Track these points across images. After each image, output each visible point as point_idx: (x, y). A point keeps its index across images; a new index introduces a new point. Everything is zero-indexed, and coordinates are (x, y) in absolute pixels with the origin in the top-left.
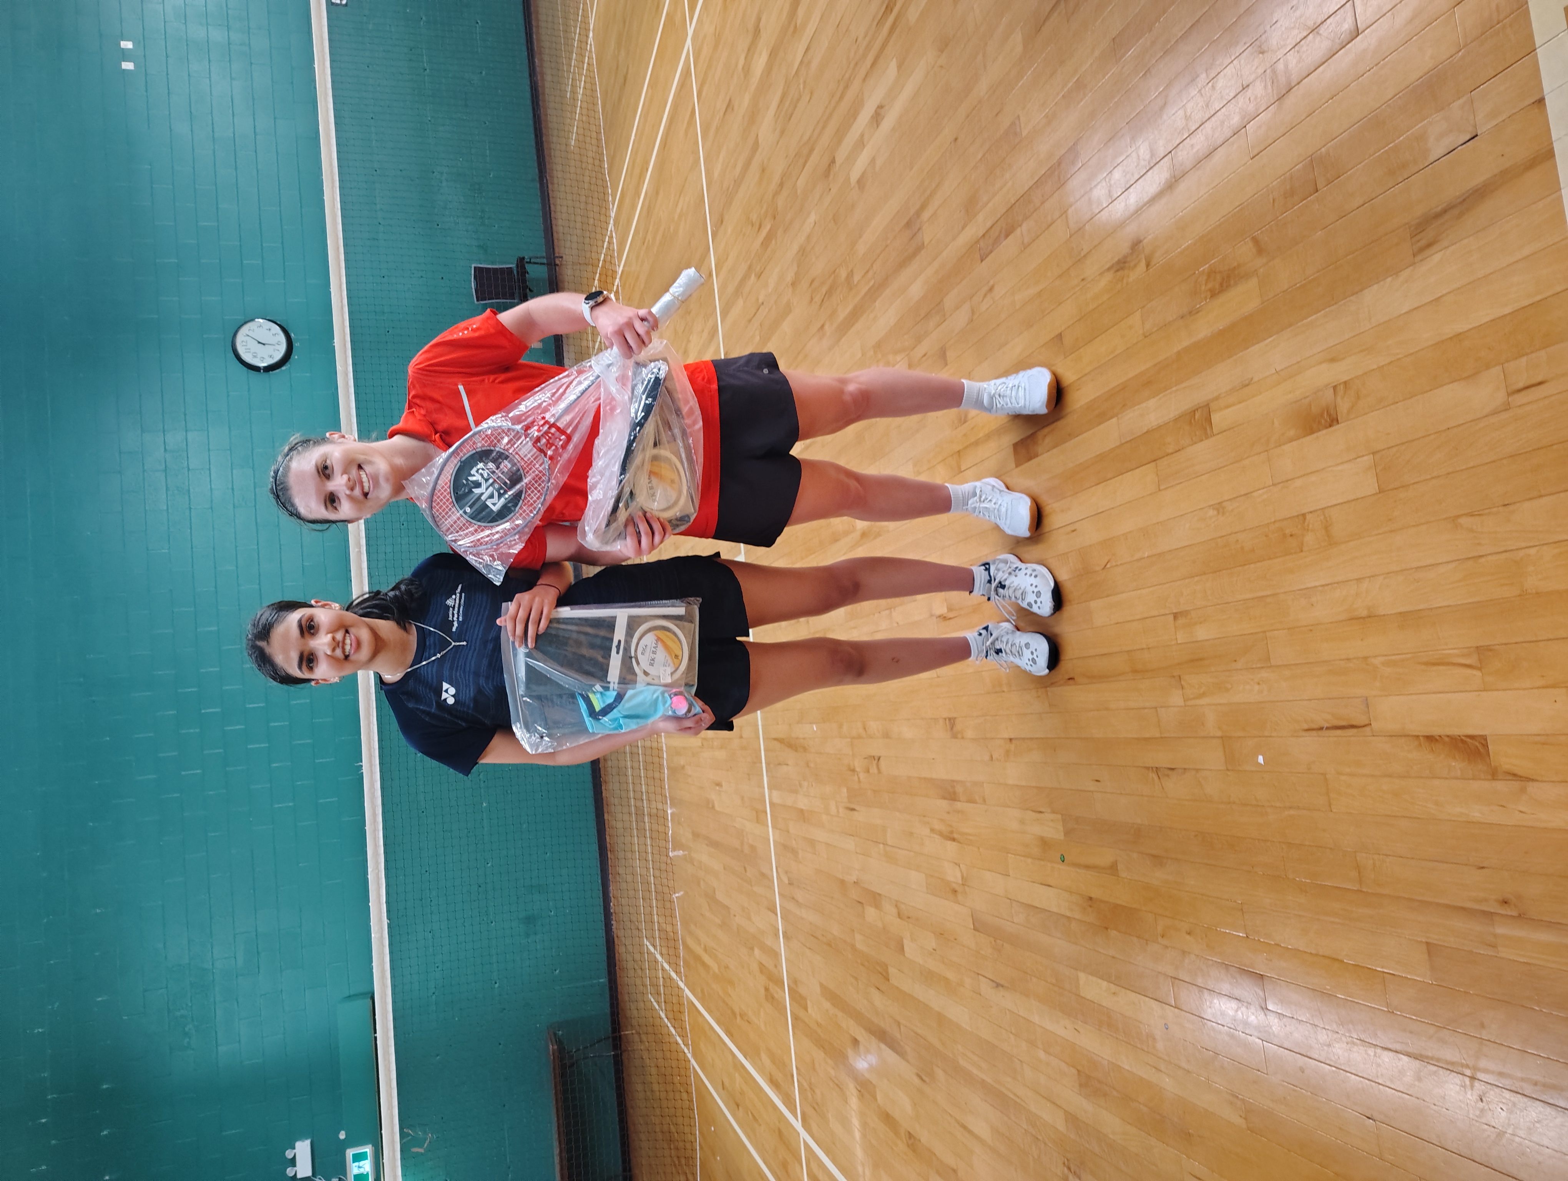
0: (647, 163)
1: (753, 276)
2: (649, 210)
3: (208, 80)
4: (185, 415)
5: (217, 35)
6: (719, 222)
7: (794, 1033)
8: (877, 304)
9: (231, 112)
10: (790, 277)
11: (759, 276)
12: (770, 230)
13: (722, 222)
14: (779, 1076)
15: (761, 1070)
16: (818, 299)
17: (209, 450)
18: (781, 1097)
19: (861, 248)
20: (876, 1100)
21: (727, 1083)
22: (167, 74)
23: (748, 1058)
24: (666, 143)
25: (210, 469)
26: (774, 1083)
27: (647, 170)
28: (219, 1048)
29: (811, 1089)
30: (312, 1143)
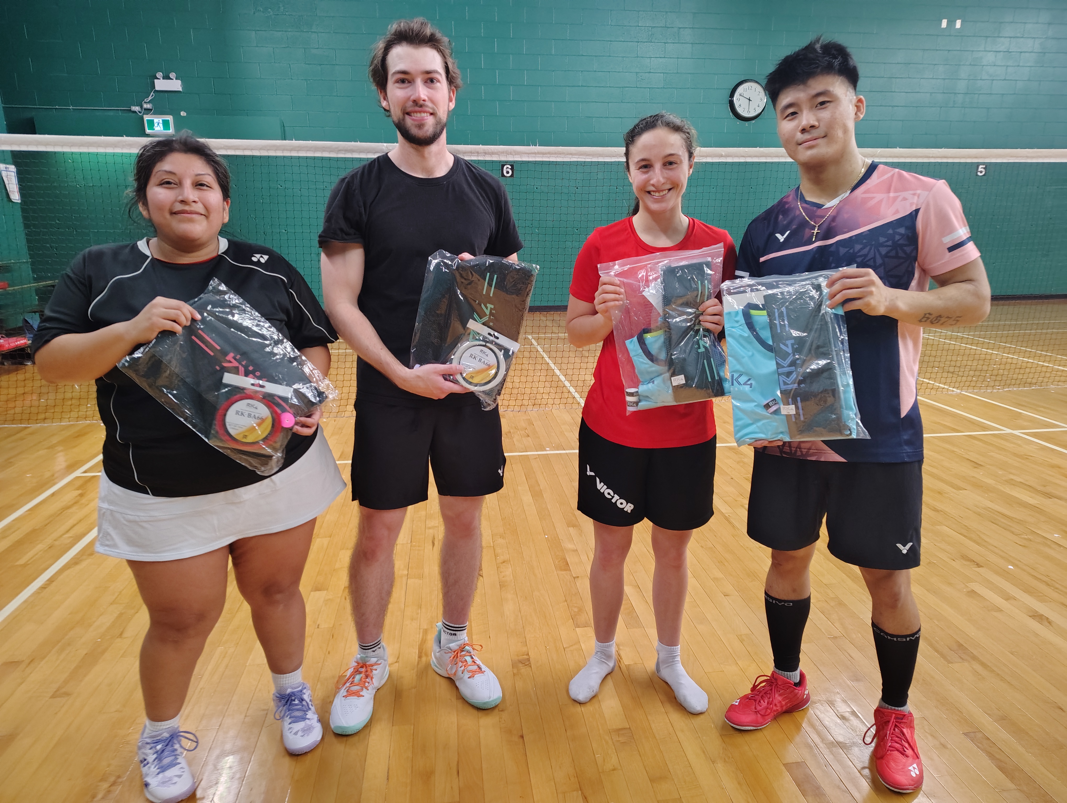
3: (931, 77)
4: (703, 44)
5: (961, 86)
9: (909, 91)
17: (678, 58)
22: (937, 50)
25: (664, 57)
28: (254, 32)
30: (179, 92)
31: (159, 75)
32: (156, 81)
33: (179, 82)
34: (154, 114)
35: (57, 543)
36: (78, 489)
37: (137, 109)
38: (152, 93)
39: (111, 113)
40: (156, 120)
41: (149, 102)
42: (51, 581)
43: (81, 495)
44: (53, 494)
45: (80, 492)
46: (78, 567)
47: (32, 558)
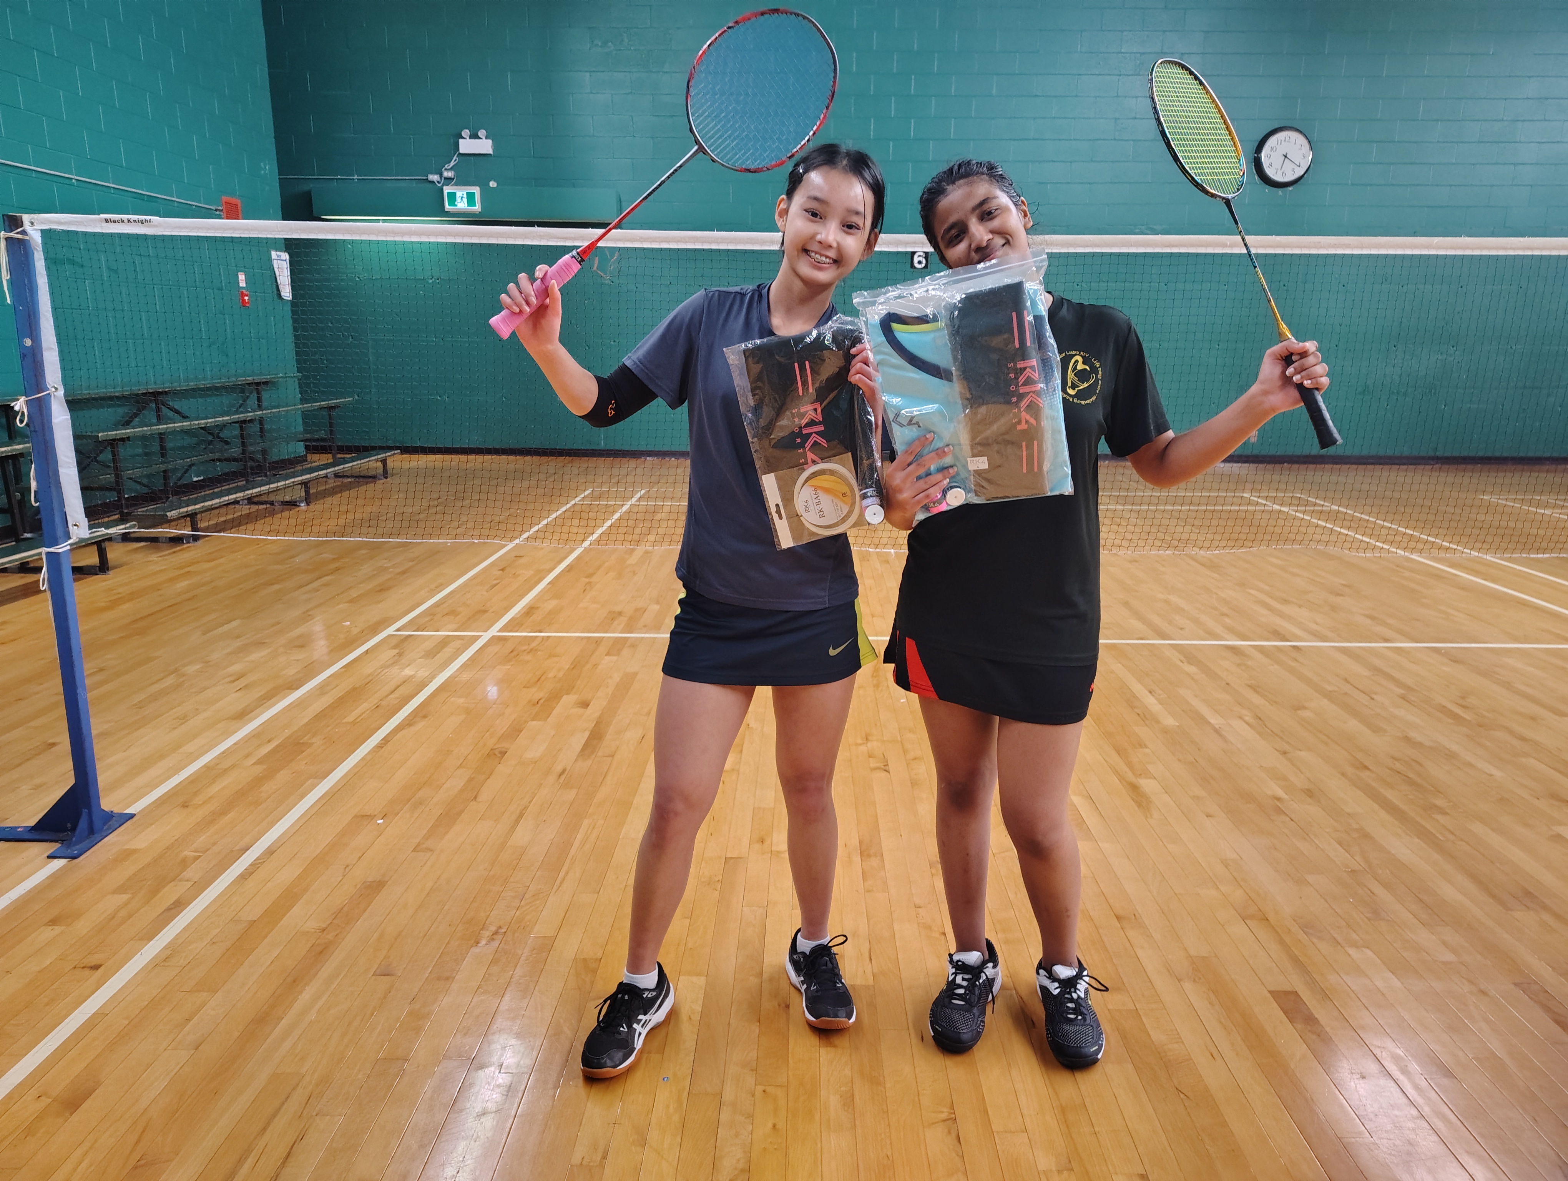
0: (1494, 581)
1: (1403, 692)
2: (1439, 576)
6: (1453, 658)
7: (583, 638)
8: (1417, 840)
10: (1414, 735)
11: (1403, 697)
12: (1464, 719)
13: (1455, 661)
14: (537, 617)
15: (540, 597)
16: (1398, 766)
18: (518, 616)
19: (1478, 828)
20: (533, 720)
21: (522, 561)
23: (550, 586)
24: (1524, 605)
26: (530, 610)
27: (1485, 580)
28: (588, 74)
29: (531, 650)
30: (490, 155)
31: (466, 133)
32: (461, 141)
33: (489, 142)
34: (456, 184)
35: (383, 703)
36: (395, 647)
37: (434, 177)
38: (455, 157)
39: (403, 184)
40: (459, 194)
41: (451, 169)
42: (386, 740)
43: (400, 655)
44: (367, 652)
45: (397, 651)
46: (413, 729)
47: (360, 716)
